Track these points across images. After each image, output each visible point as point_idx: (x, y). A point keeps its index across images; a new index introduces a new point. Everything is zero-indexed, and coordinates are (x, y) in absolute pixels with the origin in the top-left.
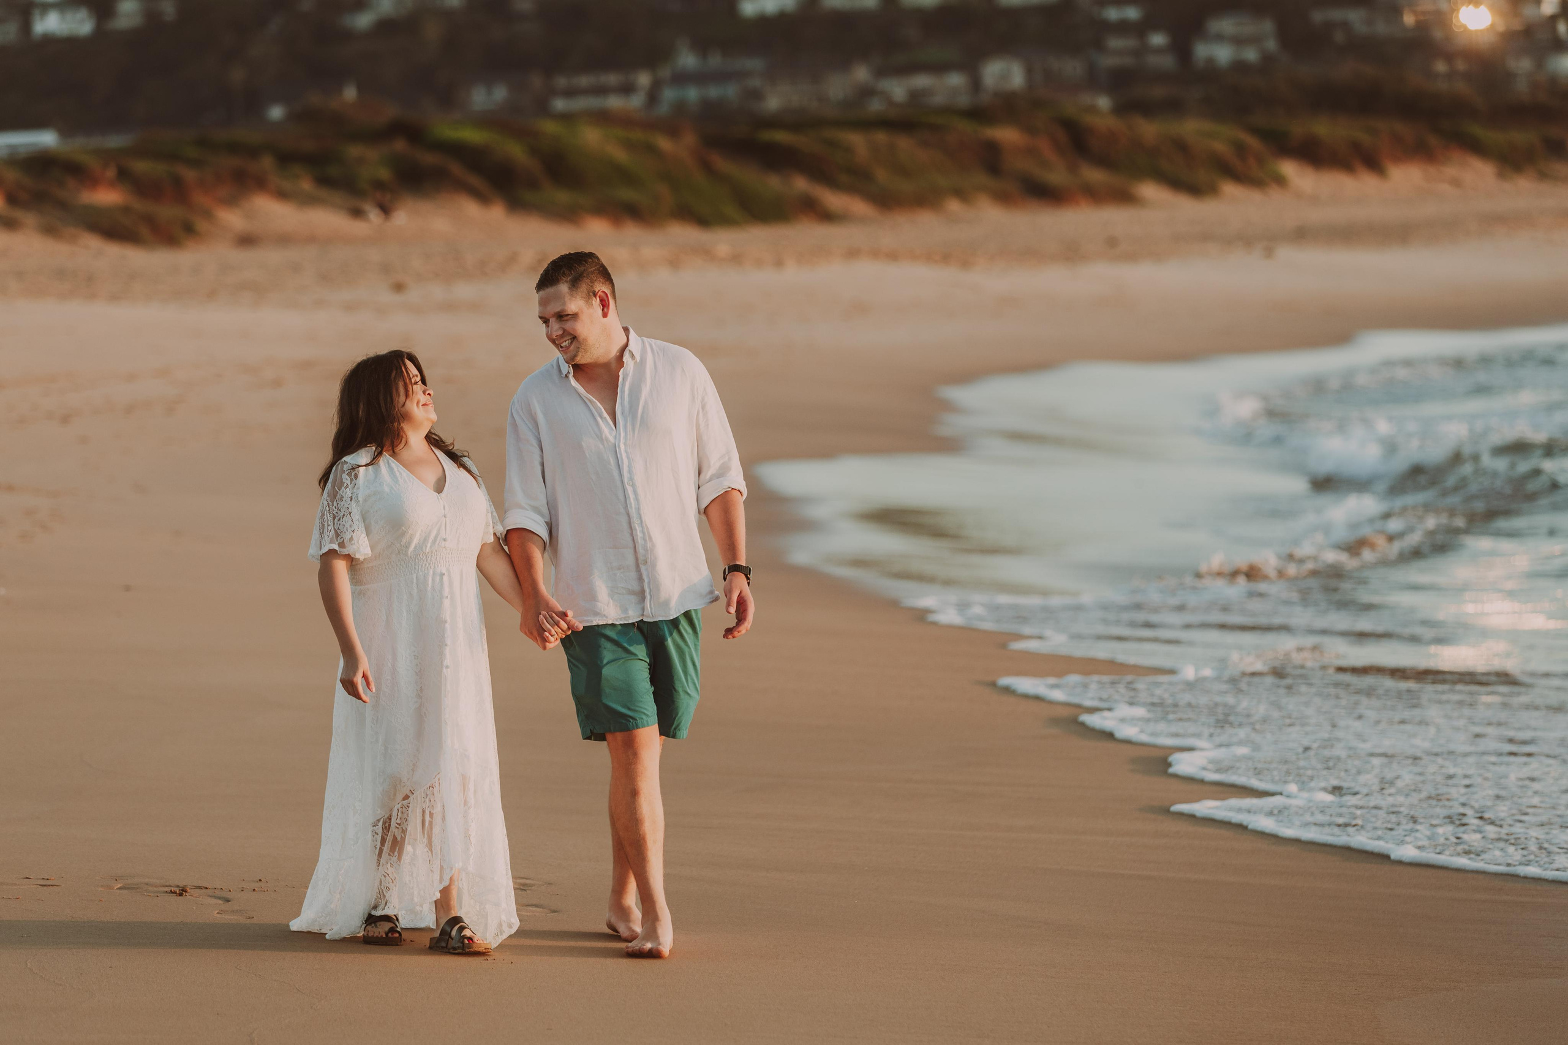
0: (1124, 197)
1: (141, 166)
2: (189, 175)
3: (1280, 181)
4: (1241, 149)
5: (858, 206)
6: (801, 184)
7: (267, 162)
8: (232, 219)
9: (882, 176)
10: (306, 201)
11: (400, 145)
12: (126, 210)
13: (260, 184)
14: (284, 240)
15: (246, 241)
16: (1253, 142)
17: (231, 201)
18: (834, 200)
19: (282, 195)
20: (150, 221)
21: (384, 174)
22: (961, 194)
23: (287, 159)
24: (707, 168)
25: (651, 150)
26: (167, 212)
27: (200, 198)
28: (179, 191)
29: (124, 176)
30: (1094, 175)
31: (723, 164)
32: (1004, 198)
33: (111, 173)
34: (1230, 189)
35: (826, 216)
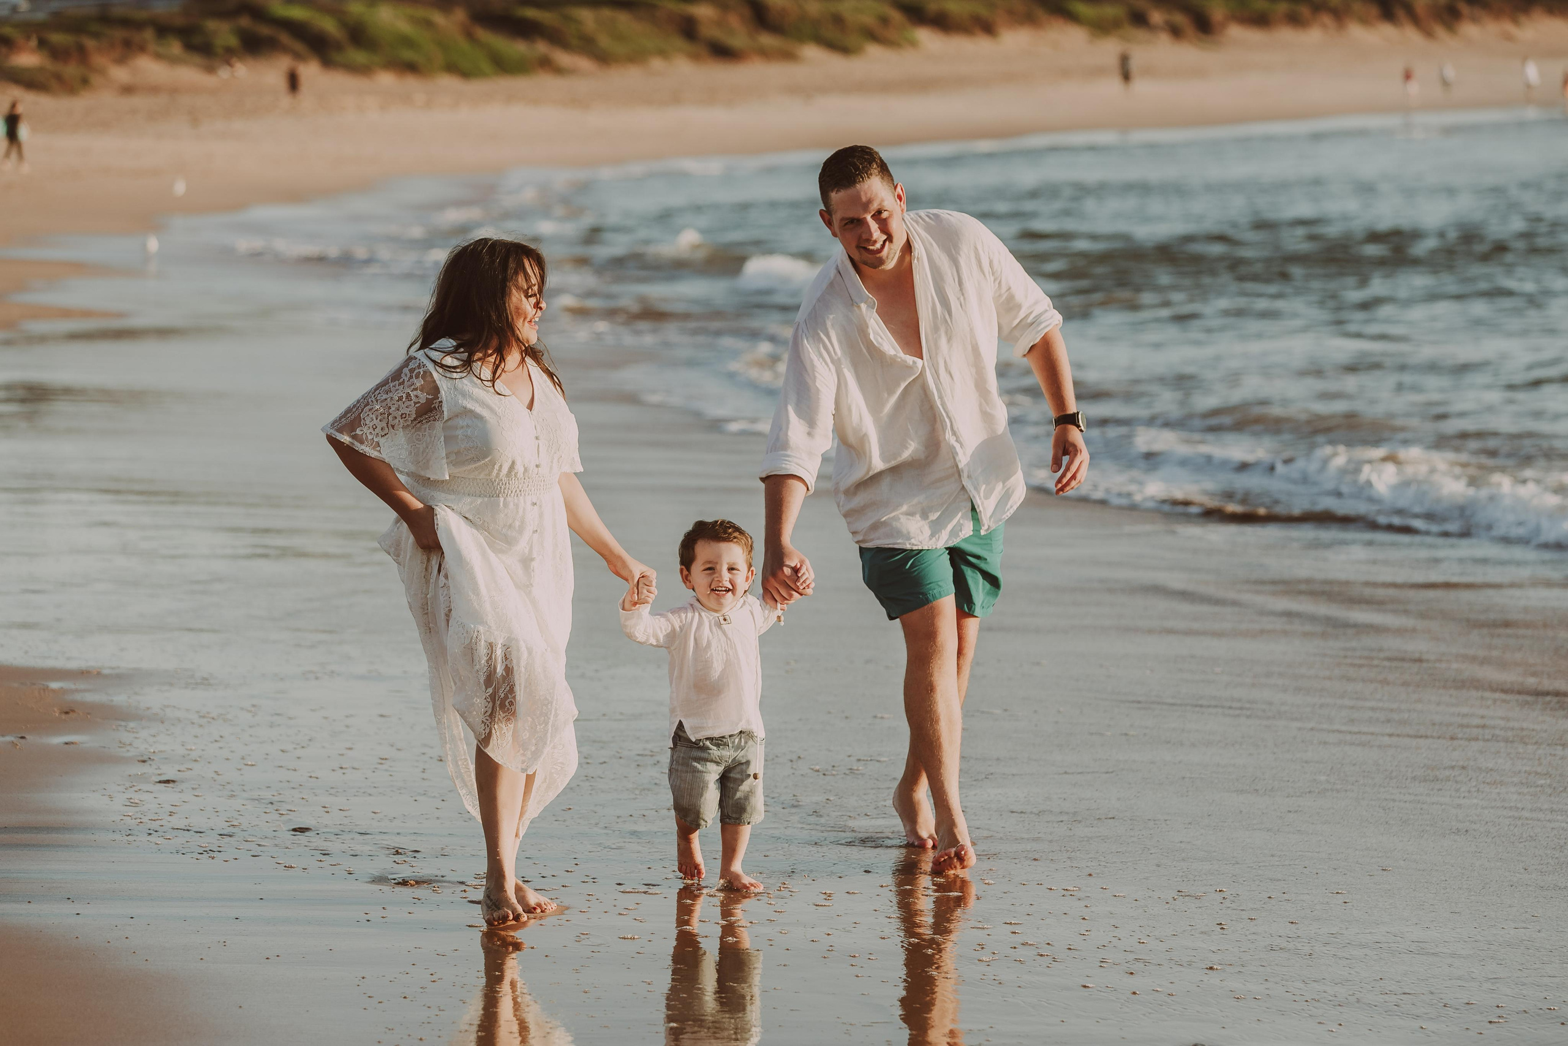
0: (788, 56)
1: (57, 38)
2: (90, 43)
3: (913, 44)
4: (884, 21)
5: (583, 63)
6: (541, 47)
7: (148, 34)
8: (120, 74)
9: (604, 41)
10: (173, 61)
11: (245, 22)
12: (41, 69)
13: (142, 49)
14: (154, 90)
15: (128, 90)
16: (896, 16)
17: (121, 61)
18: (563, 58)
19: (158, 56)
20: (59, 77)
21: (233, 41)
22: (663, 54)
23: (163, 30)
24: (470, 36)
25: (428, 24)
26: (71, 70)
27: (99, 60)
28: (82, 53)
29: (42, 44)
30: (767, 40)
31: (484, 35)
32: (695, 57)
33: (33, 43)
34: (874, 51)
35: (558, 71)
